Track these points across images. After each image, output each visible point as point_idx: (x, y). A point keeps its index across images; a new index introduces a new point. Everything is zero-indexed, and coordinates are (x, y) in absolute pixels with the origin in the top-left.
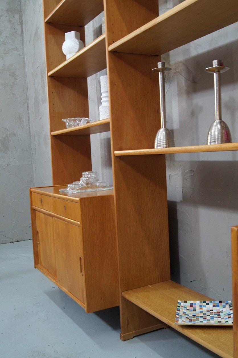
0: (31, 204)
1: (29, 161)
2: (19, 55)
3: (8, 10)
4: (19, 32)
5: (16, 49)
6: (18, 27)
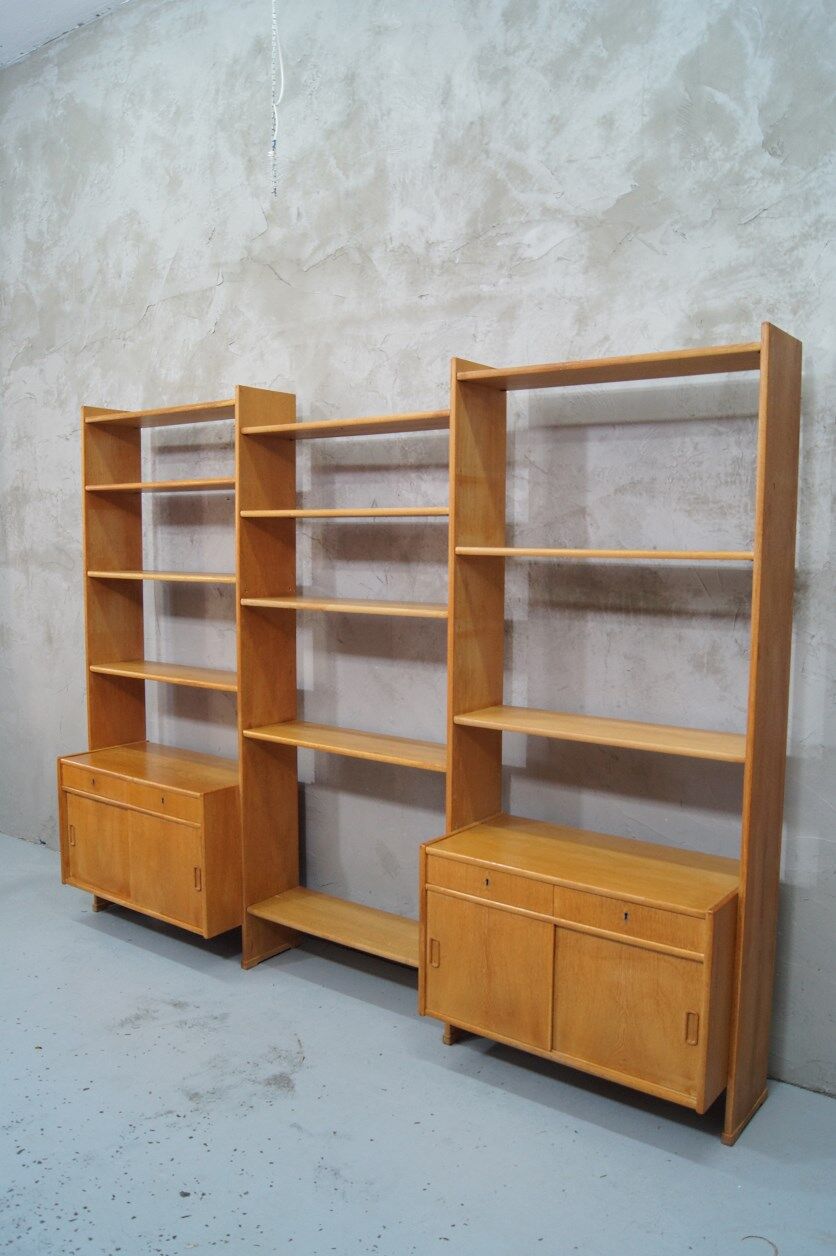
0: (62, 784)
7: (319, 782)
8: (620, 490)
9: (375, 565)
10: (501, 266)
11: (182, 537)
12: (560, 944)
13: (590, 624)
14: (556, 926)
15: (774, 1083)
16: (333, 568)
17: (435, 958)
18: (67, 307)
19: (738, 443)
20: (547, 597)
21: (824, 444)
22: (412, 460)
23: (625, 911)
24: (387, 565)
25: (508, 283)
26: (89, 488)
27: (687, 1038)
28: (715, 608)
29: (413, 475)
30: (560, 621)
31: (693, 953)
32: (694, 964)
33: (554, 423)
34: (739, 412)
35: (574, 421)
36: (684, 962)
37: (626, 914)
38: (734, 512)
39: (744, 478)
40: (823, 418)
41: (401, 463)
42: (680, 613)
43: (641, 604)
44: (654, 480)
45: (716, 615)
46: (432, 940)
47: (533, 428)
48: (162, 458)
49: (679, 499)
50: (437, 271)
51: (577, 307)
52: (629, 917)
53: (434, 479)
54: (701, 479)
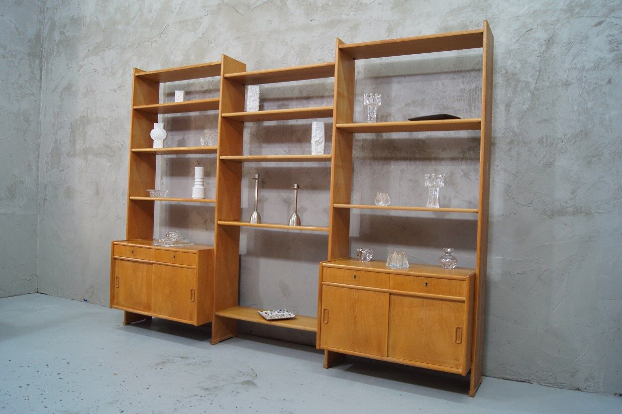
0: (113, 255)
1: (34, 211)
2: (36, 101)
3: (29, 54)
4: (38, 77)
5: (33, 94)
6: (37, 72)
7: (249, 253)
8: (407, 105)
9: (283, 145)
10: (351, 7)
11: (178, 136)
12: (392, 304)
13: (393, 167)
14: (390, 294)
15: (483, 377)
16: (261, 147)
17: (326, 318)
18: (120, 27)
19: (463, 83)
20: (371, 155)
21: (501, 82)
22: (304, 95)
23: (426, 282)
24: (289, 145)
25: (354, 14)
26: (135, 107)
27: (456, 340)
28: (452, 156)
29: (305, 102)
30: (377, 166)
31: (460, 298)
32: (459, 304)
33: (376, 75)
34: (463, 69)
35: (386, 74)
36: (455, 304)
37: (426, 284)
38: (461, 112)
39: (466, 98)
40: (501, 71)
41: (299, 96)
42: (435, 159)
43: (417, 156)
44: (423, 99)
45: (453, 159)
46: (325, 310)
47: (365, 78)
48: (169, 98)
49: (436, 108)
50: (320, 9)
51: (388, 25)
52: (428, 284)
53: (315, 103)
54: (446, 99)
